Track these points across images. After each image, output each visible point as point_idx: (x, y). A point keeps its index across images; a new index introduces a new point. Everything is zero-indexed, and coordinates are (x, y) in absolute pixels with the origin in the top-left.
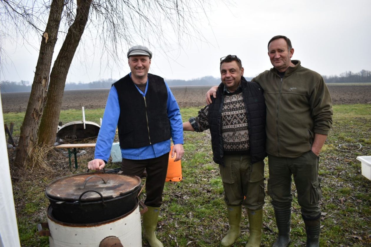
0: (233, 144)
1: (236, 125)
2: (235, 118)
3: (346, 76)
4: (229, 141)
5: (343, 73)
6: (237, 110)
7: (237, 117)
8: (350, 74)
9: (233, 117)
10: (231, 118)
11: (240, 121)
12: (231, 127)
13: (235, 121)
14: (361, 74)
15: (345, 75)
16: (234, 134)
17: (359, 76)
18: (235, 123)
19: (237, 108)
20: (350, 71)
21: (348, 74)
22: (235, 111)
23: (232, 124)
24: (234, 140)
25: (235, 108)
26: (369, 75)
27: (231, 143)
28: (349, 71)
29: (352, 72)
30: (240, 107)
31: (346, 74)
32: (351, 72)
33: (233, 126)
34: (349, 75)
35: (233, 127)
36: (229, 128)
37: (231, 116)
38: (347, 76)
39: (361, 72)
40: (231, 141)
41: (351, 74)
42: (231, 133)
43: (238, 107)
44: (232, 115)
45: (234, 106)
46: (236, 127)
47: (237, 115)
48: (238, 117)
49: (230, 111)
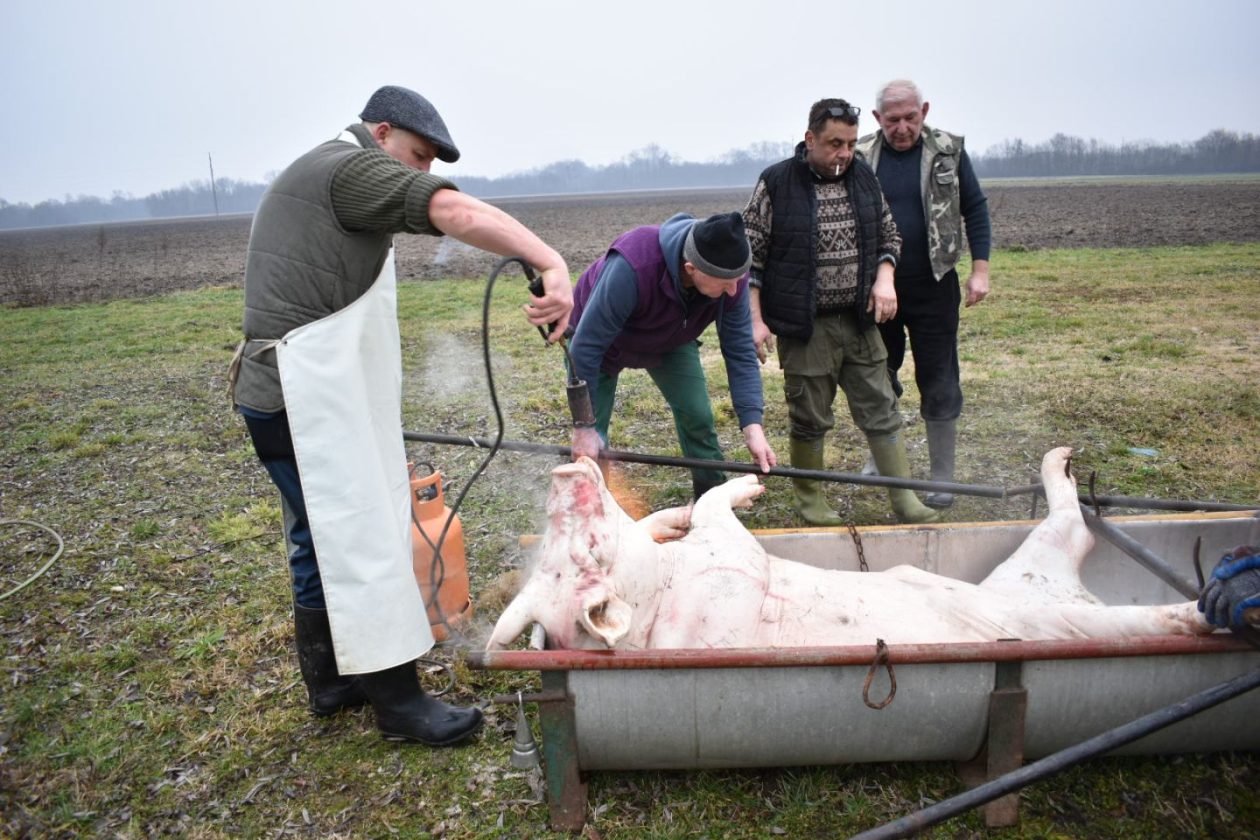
0: (835, 292)
1: (843, 252)
2: (840, 237)
3: (1005, 155)
4: (825, 286)
5: (995, 146)
6: (842, 220)
7: (843, 236)
8: (1019, 148)
9: (836, 236)
10: (832, 236)
11: (850, 244)
12: (832, 257)
13: (840, 244)
14: (1052, 148)
15: (1001, 153)
16: (839, 272)
17: (1047, 154)
18: (841, 249)
19: (841, 215)
20: (1018, 138)
21: (1013, 148)
22: (837, 221)
23: (834, 250)
24: (839, 285)
25: (837, 214)
26: (1076, 151)
27: (830, 291)
28: (1016, 140)
29: (1024, 142)
30: (847, 214)
31: (1004, 147)
32: (1020, 142)
33: (837, 254)
34: (1014, 152)
35: (837, 257)
36: (826, 257)
37: (831, 232)
38: (1010, 156)
39: (1052, 142)
40: (832, 286)
41: (1023, 148)
42: (833, 270)
43: (843, 213)
44: (834, 231)
45: (836, 210)
46: (843, 257)
47: (843, 230)
48: (846, 235)
49: (828, 222)
